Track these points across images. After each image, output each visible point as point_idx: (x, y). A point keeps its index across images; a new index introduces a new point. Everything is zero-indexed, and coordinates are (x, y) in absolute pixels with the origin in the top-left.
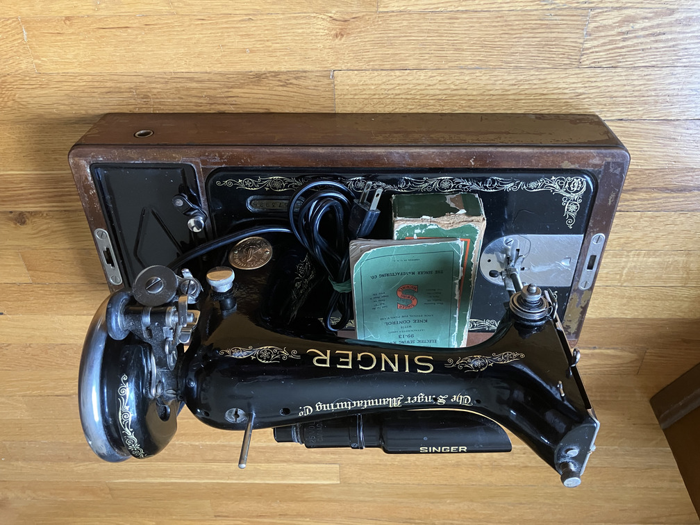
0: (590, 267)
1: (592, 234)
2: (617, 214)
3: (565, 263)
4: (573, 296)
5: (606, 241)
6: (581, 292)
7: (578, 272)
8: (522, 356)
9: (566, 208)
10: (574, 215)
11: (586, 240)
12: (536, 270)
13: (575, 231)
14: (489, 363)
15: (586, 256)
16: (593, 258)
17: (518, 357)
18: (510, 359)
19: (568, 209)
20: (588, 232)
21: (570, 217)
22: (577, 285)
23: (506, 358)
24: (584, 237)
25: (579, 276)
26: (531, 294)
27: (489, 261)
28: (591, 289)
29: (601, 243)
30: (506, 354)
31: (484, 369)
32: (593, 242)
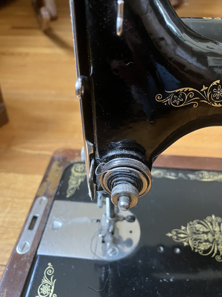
0: (35, 218)
1: (29, 254)
2: (5, 263)
3: (58, 224)
4: (53, 192)
5: (17, 244)
6: (45, 194)
7: (47, 214)
8: (158, 98)
9: (52, 291)
10: (45, 280)
11: (36, 247)
12: (85, 219)
13: (45, 259)
14: (206, 91)
15: (38, 230)
16: (31, 227)
17: (165, 96)
18: (177, 94)
19: (51, 288)
20: (33, 257)
21: (49, 277)
22: (48, 202)
23: (183, 96)
24: (36, 252)
25: (46, 210)
26: (128, 195)
27: (131, 232)
28: (37, 197)
29: (21, 242)
30: (181, 103)
31: (215, 83)
32: (29, 244)
